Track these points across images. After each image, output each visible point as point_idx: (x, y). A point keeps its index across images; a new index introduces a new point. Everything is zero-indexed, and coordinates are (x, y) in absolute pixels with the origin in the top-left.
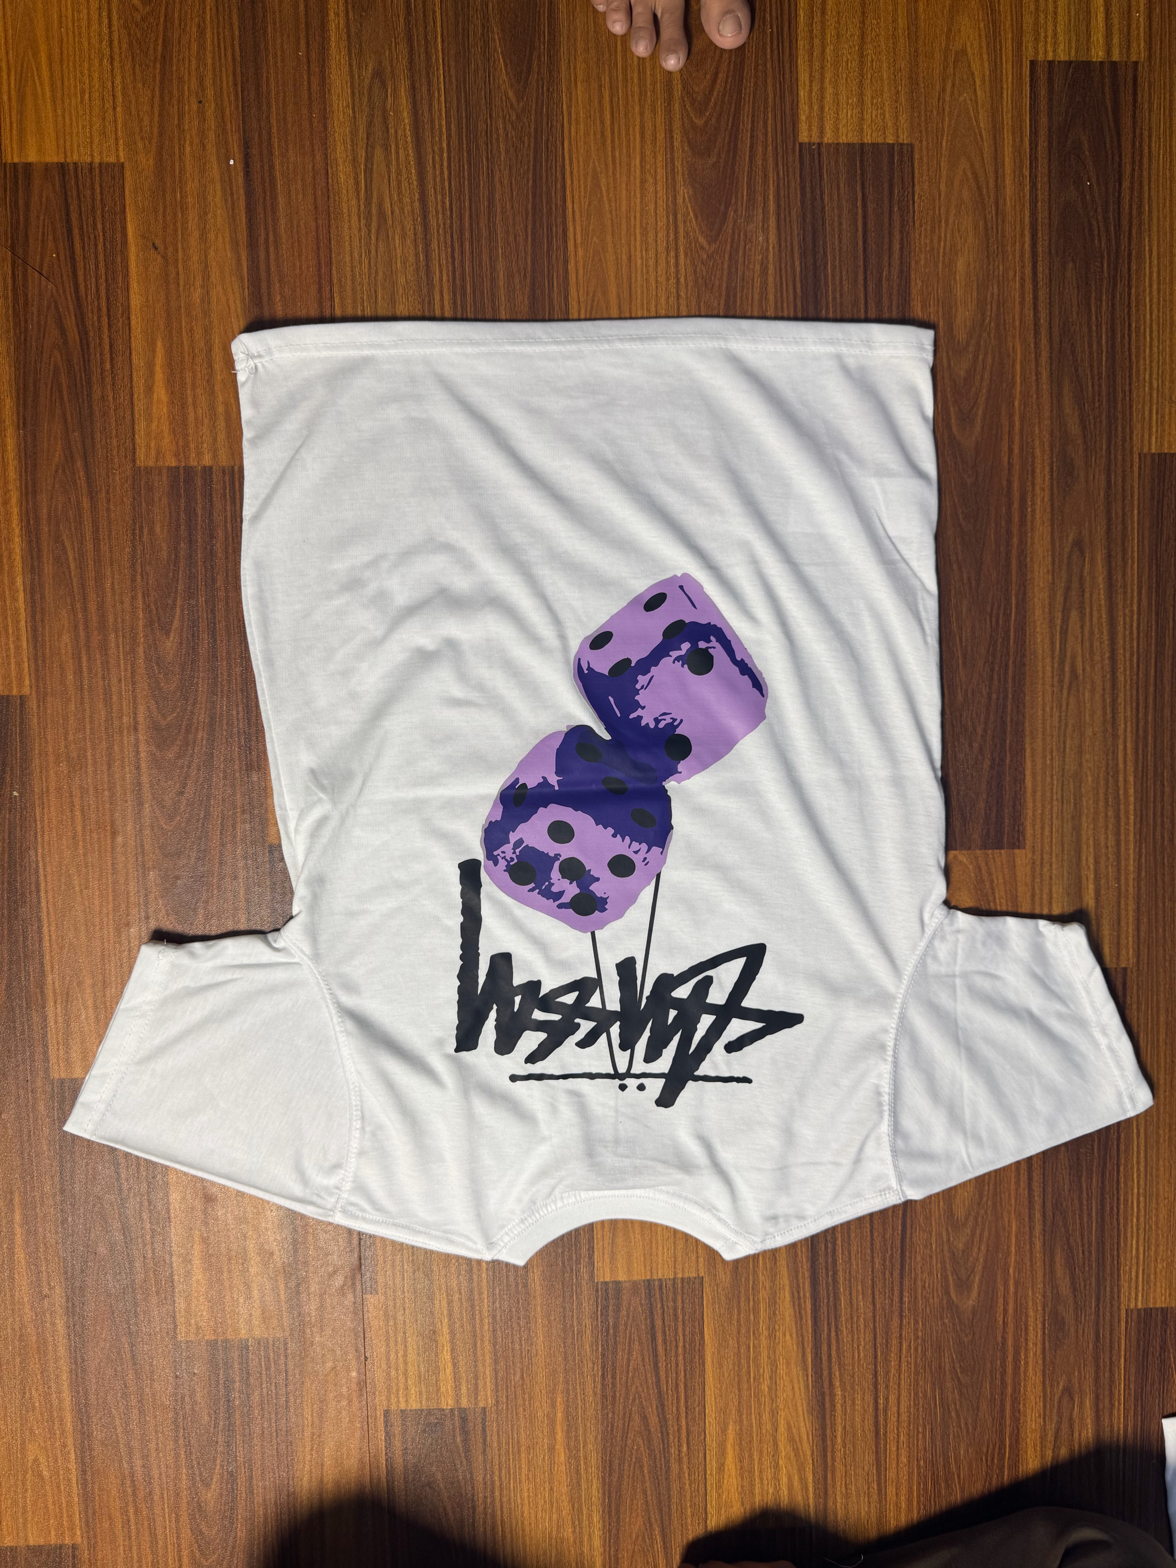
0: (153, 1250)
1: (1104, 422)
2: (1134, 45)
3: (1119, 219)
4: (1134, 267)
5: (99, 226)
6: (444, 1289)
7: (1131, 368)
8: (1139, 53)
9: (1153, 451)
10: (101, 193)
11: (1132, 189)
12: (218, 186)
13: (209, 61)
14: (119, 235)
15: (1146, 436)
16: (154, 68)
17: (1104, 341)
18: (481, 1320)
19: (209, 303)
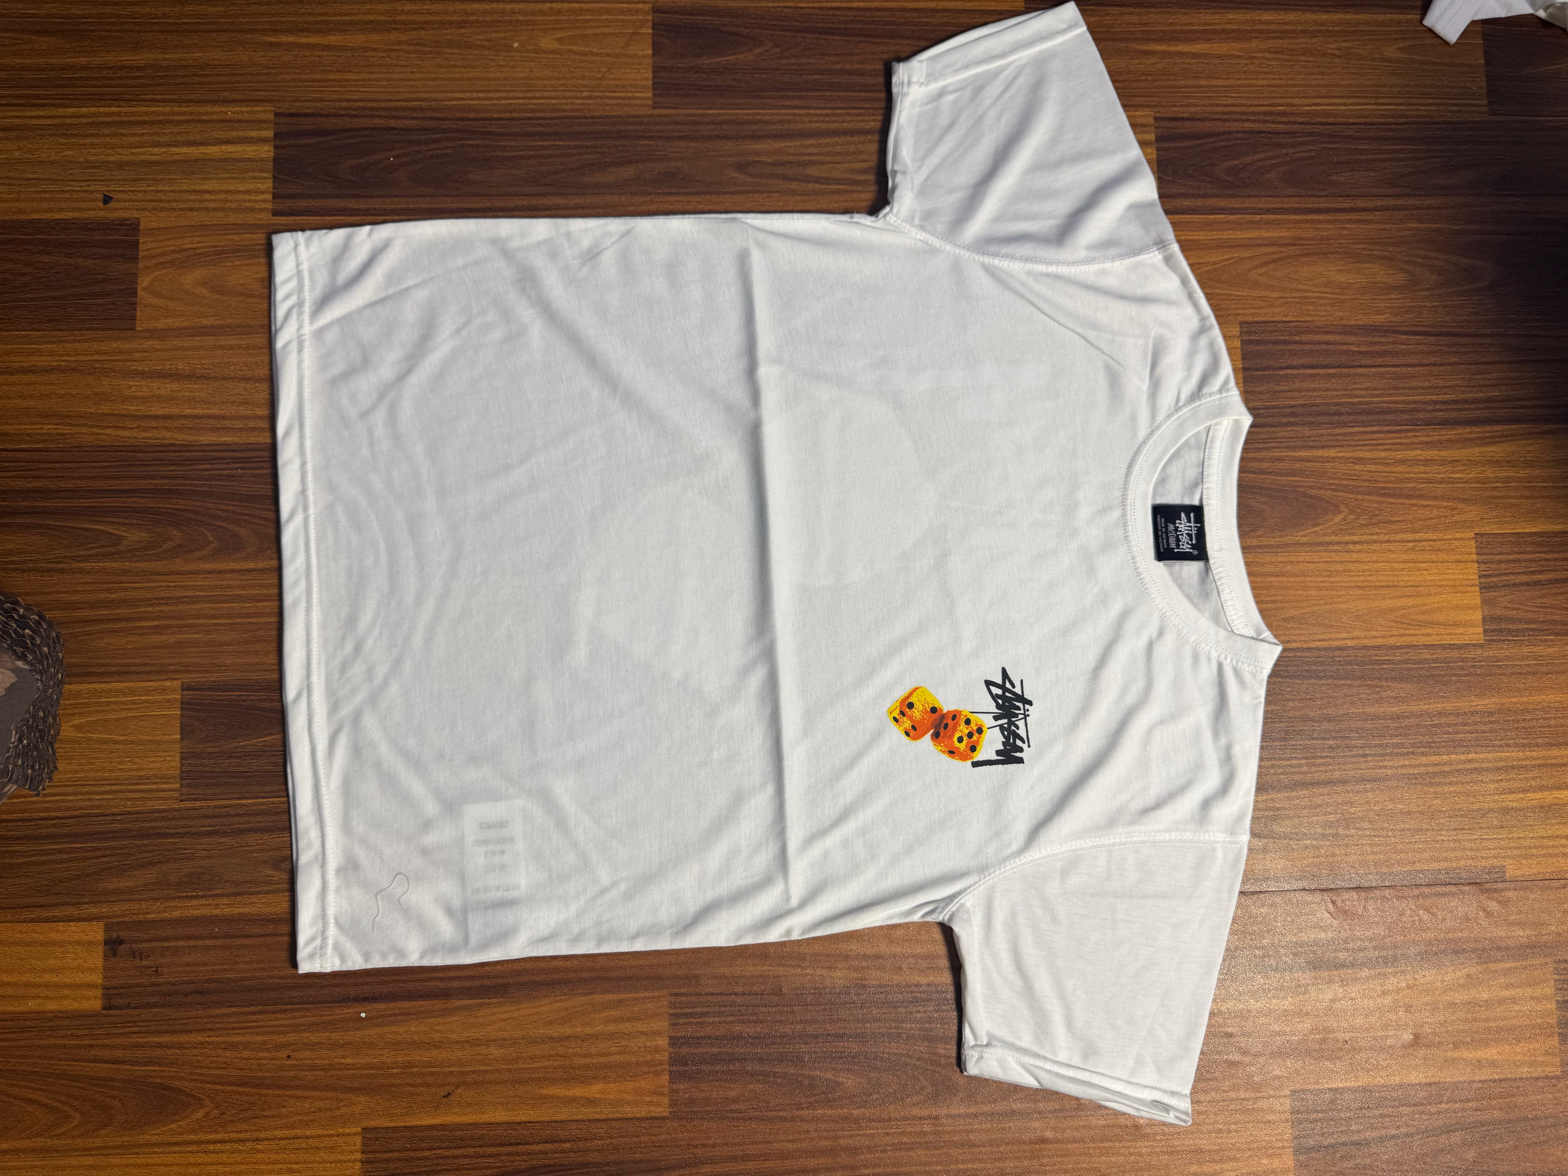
0: (1468, 1101)
1: (623, 142)
2: (259, 116)
3: (427, 129)
4: (473, 115)
5: (426, 1153)
6: (1497, 797)
7: (571, 117)
8: (266, 111)
9: (650, 95)
10: (393, 1151)
11: (397, 118)
12: (386, 1029)
13: (260, 1038)
14: (435, 1133)
15: (637, 102)
16: (266, 1095)
17: (545, 143)
18: (1527, 758)
19: (504, 1039)
